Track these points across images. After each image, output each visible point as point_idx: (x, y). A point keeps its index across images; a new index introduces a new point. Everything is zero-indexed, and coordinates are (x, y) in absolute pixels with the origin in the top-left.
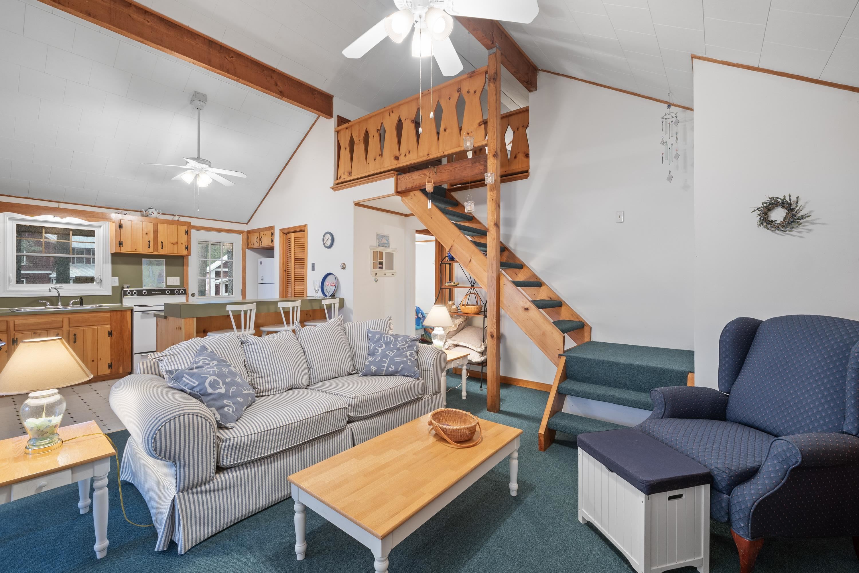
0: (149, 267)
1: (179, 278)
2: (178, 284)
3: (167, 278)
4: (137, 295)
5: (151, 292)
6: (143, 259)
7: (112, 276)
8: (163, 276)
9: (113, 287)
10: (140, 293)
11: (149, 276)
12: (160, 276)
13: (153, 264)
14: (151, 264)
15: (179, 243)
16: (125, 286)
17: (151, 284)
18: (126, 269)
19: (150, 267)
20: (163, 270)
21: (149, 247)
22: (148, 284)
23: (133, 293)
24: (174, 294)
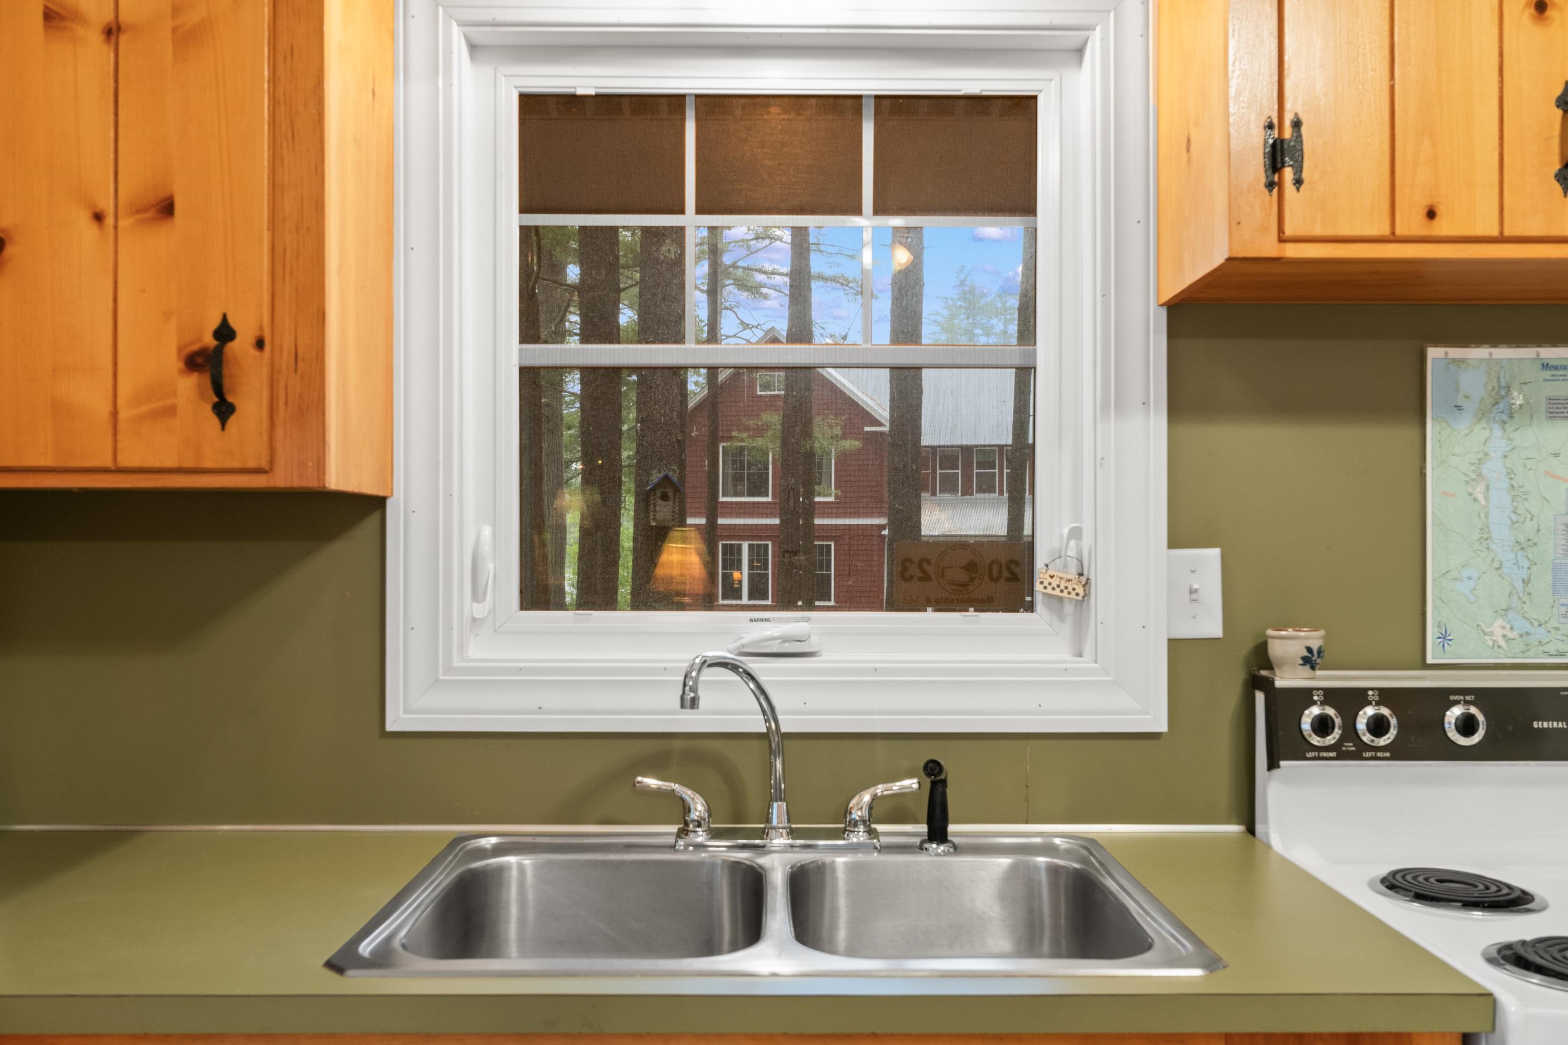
4: (1398, 752)
7: (1174, 543)
9: (1173, 648)
13: (1516, 408)
14: (1502, 399)
16: (1286, 644)
23: (1361, 724)
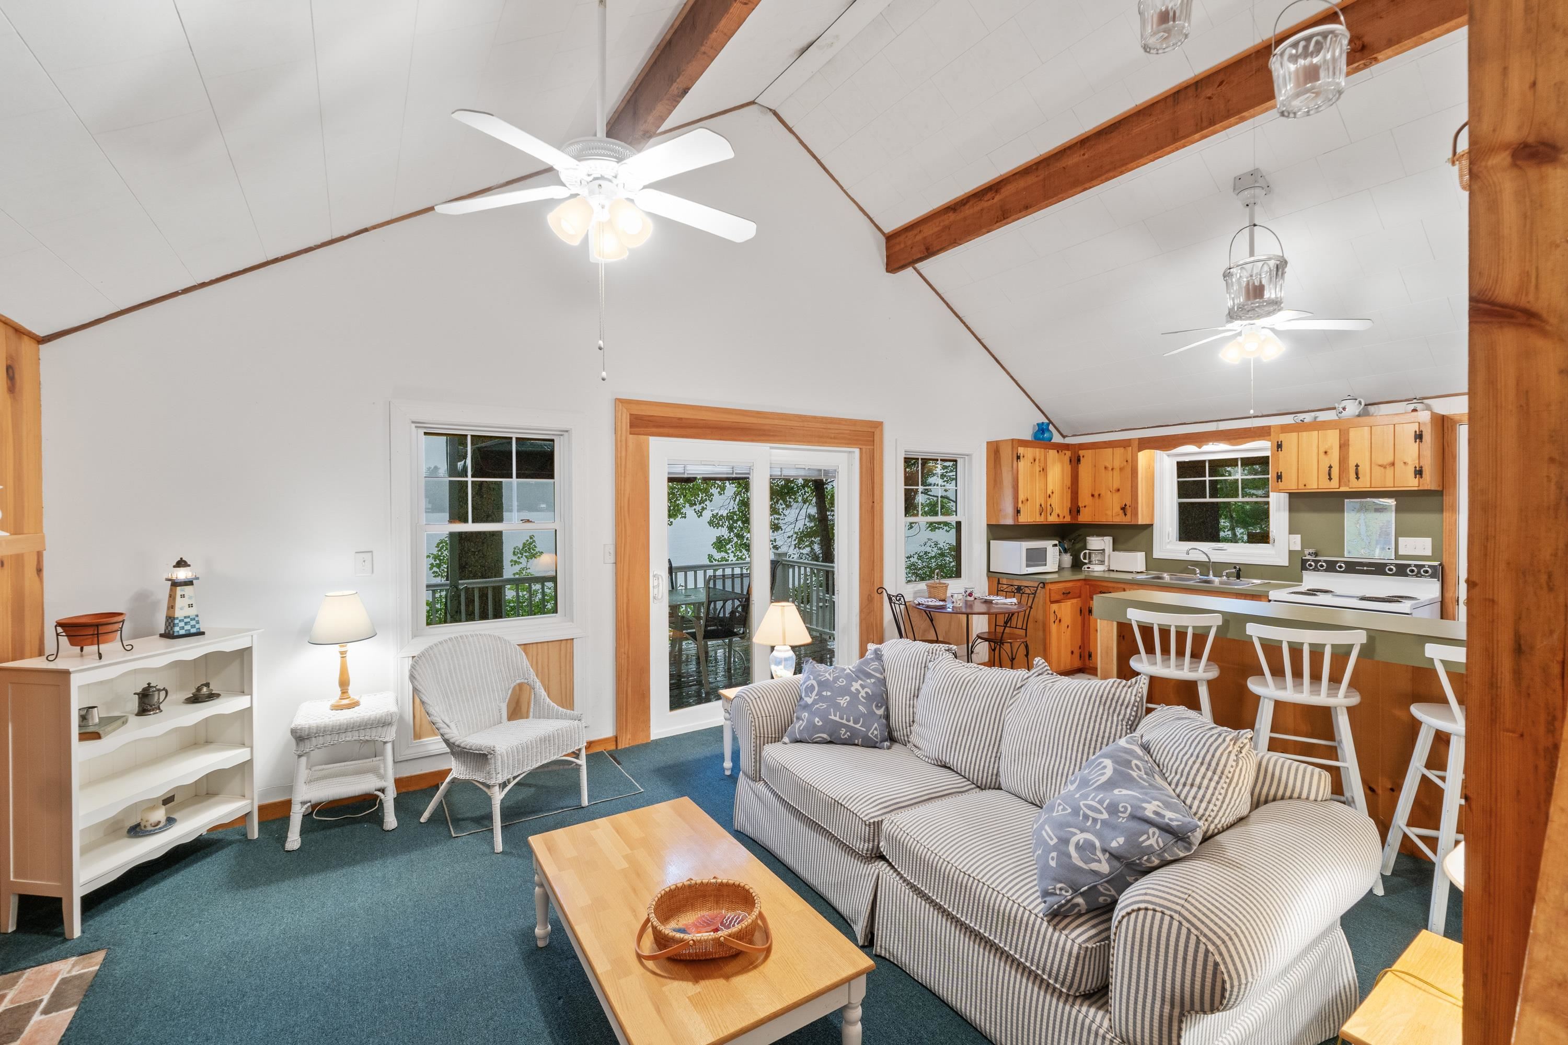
0: (1358, 515)
1: (1429, 540)
2: (1428, 552)
3: (1400, 539)
4: (1326, 570)
5: (1353, 568)
6: (1346, 500)
7: (1290, 533)
8: (1388, 534)
9: (1291, 553)
10: (1331, 567)
11: (1360, 534)
12: (1384, 533)
13: (1367, 510)
14: (1363, 509)
15: (1399, 465)
16: (1307, 552)
17: (1362, 551)
18: (1315, 520)
19: (1362, 516)
20: (1389, 522)
21: (1330, 479)
22: (1354, 550)
23: (1319, 566)
24: (1407, 575)
